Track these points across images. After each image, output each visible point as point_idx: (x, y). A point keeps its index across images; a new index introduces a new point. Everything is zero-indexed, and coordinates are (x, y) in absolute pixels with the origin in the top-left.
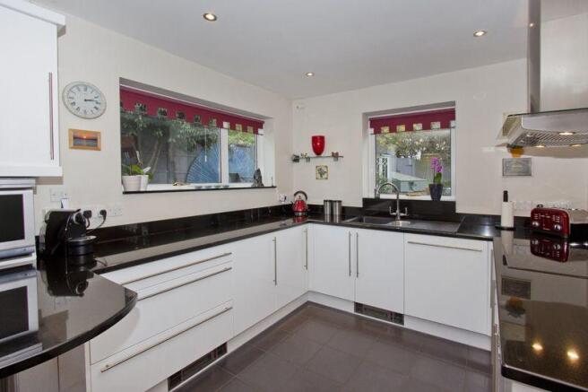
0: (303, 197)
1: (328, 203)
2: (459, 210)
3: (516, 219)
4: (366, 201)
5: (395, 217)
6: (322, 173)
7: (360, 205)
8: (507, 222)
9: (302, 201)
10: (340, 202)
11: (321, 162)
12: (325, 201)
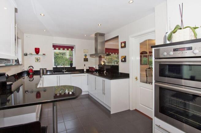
0: (32, 68)
1: (41, 69)
2: (76, 69)
3: (87, 69)
4: (54, 68)
5: (63, 71)
6: (38, 60)
7: (52, 69)
8: (85, 70)
9: (32, 69)
10: (46, 69)
11: (37, 56)
12: (40, 69)
